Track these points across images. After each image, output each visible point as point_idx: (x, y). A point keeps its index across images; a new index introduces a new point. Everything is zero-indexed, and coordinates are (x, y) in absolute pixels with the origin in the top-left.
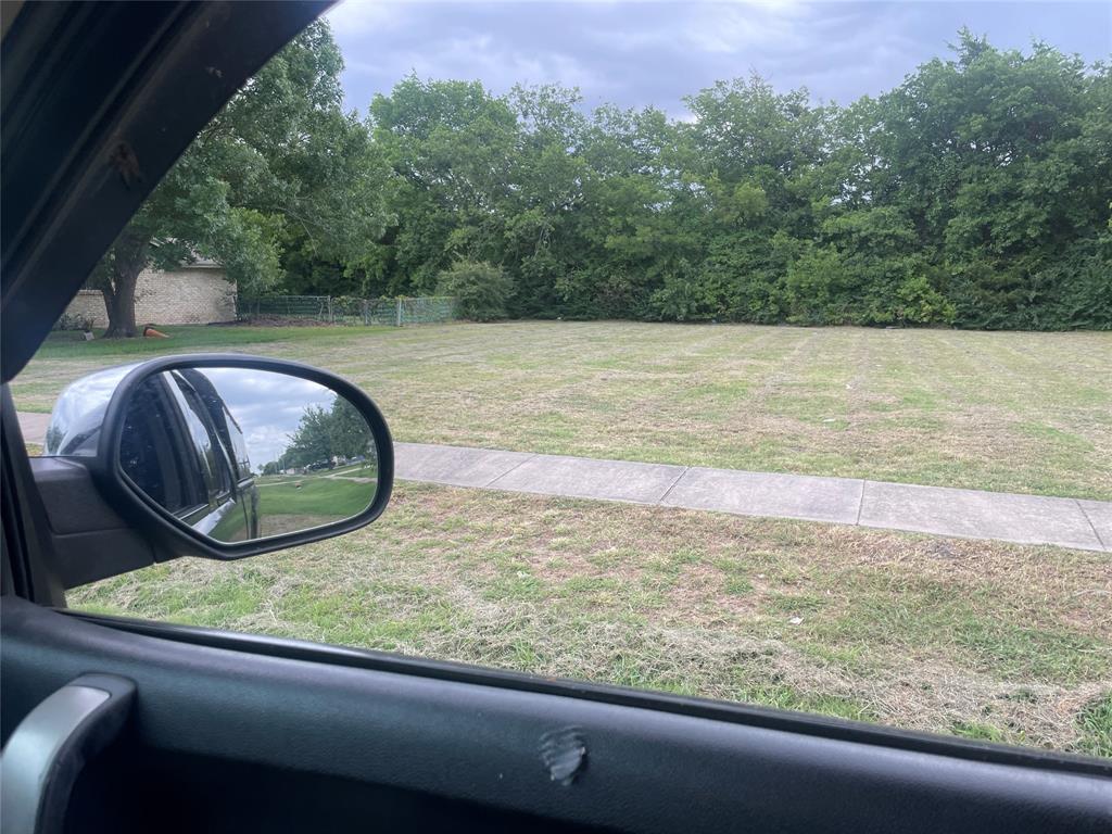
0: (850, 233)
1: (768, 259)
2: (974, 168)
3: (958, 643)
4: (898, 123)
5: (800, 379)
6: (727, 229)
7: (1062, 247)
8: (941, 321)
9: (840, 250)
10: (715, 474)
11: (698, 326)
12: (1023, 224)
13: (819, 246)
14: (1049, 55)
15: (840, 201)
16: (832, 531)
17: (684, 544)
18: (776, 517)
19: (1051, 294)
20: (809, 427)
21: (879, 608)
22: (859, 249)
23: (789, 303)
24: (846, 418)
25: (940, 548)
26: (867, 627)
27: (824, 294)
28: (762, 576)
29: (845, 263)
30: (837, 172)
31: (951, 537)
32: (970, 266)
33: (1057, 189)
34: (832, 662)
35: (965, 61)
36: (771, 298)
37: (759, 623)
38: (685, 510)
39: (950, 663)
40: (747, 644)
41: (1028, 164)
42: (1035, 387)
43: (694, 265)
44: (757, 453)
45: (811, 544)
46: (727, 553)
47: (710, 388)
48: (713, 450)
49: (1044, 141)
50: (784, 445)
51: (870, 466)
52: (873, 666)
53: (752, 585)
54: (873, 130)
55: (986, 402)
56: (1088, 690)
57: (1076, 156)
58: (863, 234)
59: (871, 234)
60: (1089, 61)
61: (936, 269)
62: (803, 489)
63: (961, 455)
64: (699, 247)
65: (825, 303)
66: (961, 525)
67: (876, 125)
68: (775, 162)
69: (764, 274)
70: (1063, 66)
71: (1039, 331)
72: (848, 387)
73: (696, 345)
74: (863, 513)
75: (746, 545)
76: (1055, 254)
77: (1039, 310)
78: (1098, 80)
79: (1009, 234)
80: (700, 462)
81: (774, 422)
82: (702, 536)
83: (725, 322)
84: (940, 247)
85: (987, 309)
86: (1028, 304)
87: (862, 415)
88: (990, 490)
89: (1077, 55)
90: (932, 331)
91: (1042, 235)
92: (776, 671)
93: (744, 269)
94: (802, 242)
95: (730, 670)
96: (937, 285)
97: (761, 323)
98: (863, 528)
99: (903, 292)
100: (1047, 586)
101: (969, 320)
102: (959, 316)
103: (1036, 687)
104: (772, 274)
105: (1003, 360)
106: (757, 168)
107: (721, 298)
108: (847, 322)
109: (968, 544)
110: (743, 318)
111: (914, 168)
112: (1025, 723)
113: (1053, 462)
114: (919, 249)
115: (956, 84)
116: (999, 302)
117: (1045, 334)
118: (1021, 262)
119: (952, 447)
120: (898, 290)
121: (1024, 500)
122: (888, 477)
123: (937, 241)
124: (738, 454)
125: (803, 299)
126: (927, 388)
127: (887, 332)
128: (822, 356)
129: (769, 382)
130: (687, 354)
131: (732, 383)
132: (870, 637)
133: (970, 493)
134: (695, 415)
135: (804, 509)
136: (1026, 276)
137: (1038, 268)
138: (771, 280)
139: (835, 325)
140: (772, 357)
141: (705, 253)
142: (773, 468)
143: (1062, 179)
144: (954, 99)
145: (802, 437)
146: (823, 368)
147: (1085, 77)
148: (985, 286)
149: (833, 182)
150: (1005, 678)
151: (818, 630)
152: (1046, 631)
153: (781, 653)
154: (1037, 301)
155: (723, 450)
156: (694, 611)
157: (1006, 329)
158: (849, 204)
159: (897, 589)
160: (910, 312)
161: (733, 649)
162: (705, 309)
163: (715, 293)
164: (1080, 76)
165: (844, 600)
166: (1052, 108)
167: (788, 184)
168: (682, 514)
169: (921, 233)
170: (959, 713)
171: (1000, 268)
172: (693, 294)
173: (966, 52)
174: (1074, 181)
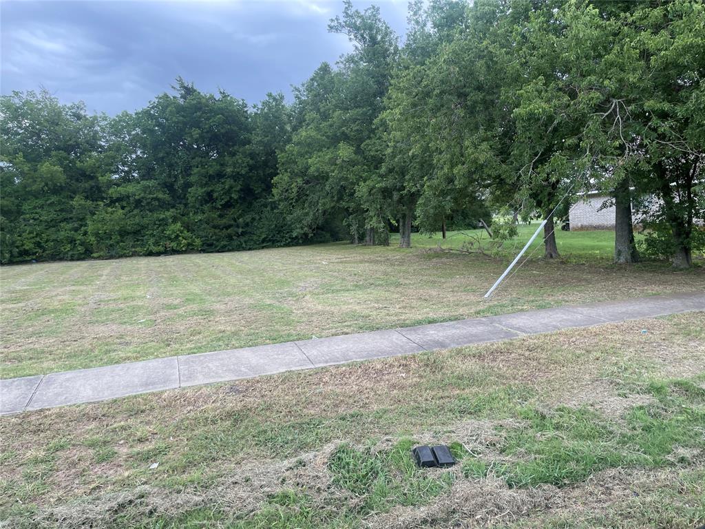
0: (128, 197)
1: (71, 215)
2: (198, 159)
3: (257, 444)
4: (149, 130)
5: (113, 295)
6: (36, 195)
7: (251, 204)
8: (193, 249)
9: (123, 208)
10: (68, 376)
11: (20, 266)
12: (229, 191)
13: (108, 205)
14: (229, 98)
15: (117, 176)
16: (165, 395)
17: (54, 436)
18: (123, 396)
19: (249, 230)
20: (129, 328)
21: (206, 438)
22: (136, 207)
23: (92, 245)
24: (152, 317)
25: (233, 389)
26: (202, 454)
27: (116, 237)
28: (122, 442)
29: (128, 216)
30: (114, 158)
31: (238, 380)
32: (204, 216)
33: (243, 172)
34: (185, 486)
35: (183, 97)
36: (78, 242)
37: (128, 477)
38: (49, 410)
39: (255, 459)
40: (124, 496)
41: (227, 158)
42: (255, 283)
43: (11, 221)
44: (96, 352)
45: (152, 409)
46: (91, 433)
47: (44, 312)
48: (61, 358)
49: (233, 146)
50: (115, 344)
51: (177, 346)
52: (212, 478)
53: (116, 451)
54: (133, 133)
55: (232, 294)
56: (329, 448)
57: (250, 154)
58: (137, 197)
59: (143, 198)
60: (250, 104)
61: (185, 218)
62: (137, 371)
63: (228, 328)
64: (14, 208)
65: (118, 243)
66: (241, 371)
67: (134, 130)
68: (68, 149)
69: (70, 226)
70: (237, 105)
71: (246, 250)
72: (148, 297)
73: (23, 280)
74: (182, 378)
75: (105, 423)
76: (247, 207)
77: (244, 239)
78: (256, 114)
79: (223, 197)
80: (52, 369)
81: (102, 328)
82: (68, 425)
83: (42, 261)
84: (186, 205)
85: (217, 240)
86: (238, 236)
87: (162, 313)
88: (250, 346)
89: (243, 100)
90: (189, 255)
91: (240, 198)
92: (150, 507)
93: (53, 222)
94: (95, 203)
95: (115, 520)
96: (188, 227)
97: (72, 260)
98: (184, 389)
99: (168, 233)
100: (293, 395)
101: (209, 247)
102: (203, 245)
103: (304, 456)
104: (76, 225)
105: (232, 269)
106: (53, 153)
107: (38, 244)
108: (135, 254)
109: (248, 382)
110: (57, 257)
111: (163, 158)
112: (304, 480)
113: (277, 323)
114: (173, 207)
115: (180, 109)
116: (223, 236)
117: (250, 252)
118: (232, 212)
119: (223, 325)
120: (165, 232)
121: (269, 348)
122: (191, 352)
123: (184, 201)
124: (82, 357)
125: (102, 241)
126: (197, 291)
127: (162, 259)
128: (124, 278)
129: (91, 301)
130: (18, 288)
131: (62, 305)
132: (205, 460)
133: (240, 350)
134: (39, 334)
135: (141, 386)
136: (235, 221)
137: (240, 216)
138: (76, 230)
139: (126, 257)
140: (88, 283)
141: (20, 213)
142: (112, 362)
143: (246, 167)
144: (181, 118)
145: (127, 335)
146: (127, 286)
147: (249, 112)
148: (215, 227)
149: (111, 164)
150: (286, 457)
151: (170, 467)
152: (299, 421)
153: (150, 494)
154: (243, 234)
155: (69, 356)
156: (75, 486)
157: (229, 251)
158: (123, 178)
159: (214, 422)
160: (174, 245)
161: (114, 504)
162: (26, 253)
163: (33, 240)
164: (246, 112)
165: (182, 440)
166: (235, 128)
167: (78, 164)
168: (47, 413)
169: (173, 197)
170: (269, 489)
171: (221, 216)
172: (14, 243)
173: (183, 92)
174: (251, 168)
